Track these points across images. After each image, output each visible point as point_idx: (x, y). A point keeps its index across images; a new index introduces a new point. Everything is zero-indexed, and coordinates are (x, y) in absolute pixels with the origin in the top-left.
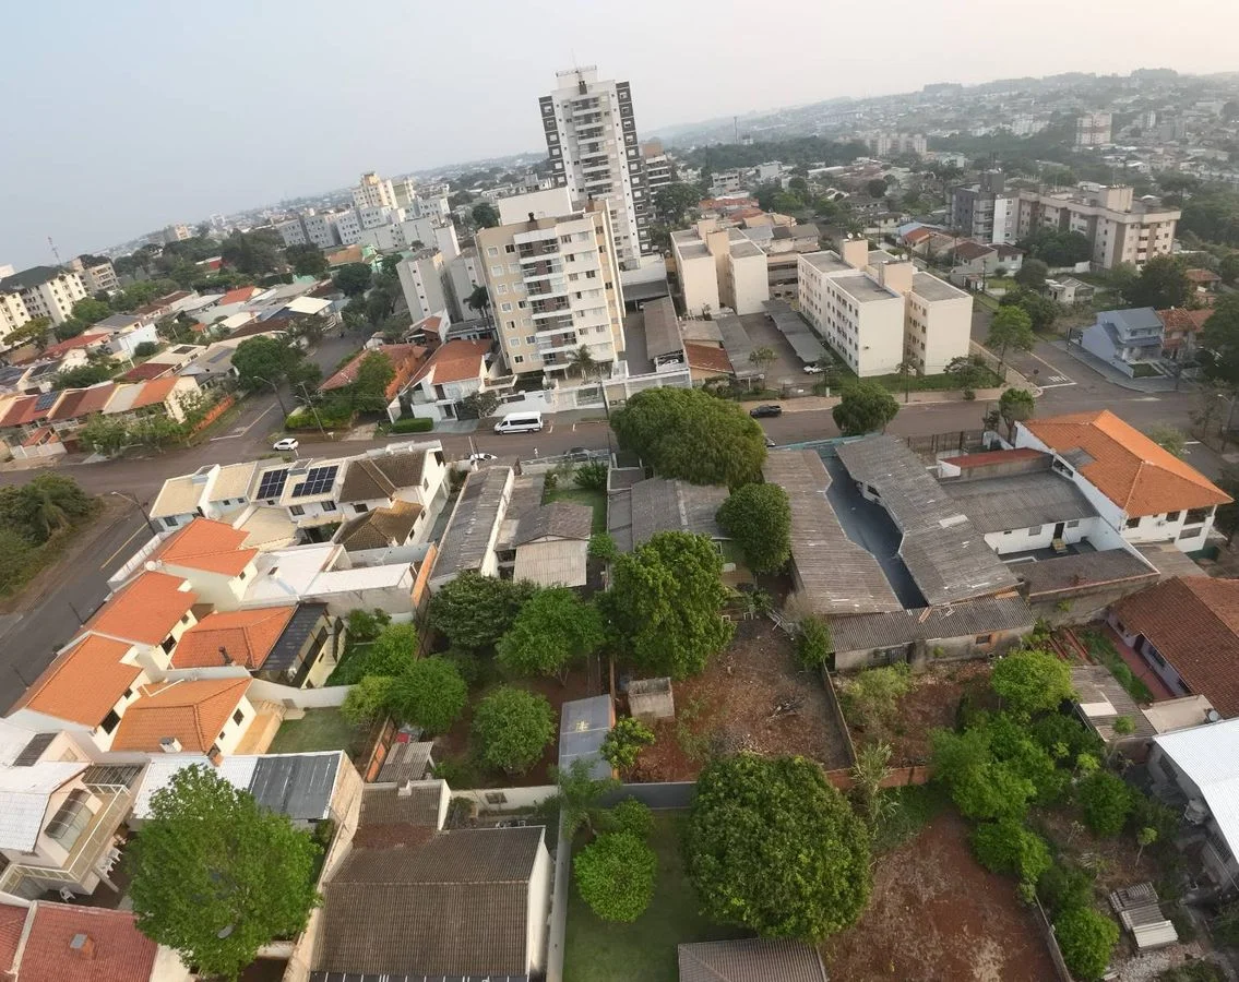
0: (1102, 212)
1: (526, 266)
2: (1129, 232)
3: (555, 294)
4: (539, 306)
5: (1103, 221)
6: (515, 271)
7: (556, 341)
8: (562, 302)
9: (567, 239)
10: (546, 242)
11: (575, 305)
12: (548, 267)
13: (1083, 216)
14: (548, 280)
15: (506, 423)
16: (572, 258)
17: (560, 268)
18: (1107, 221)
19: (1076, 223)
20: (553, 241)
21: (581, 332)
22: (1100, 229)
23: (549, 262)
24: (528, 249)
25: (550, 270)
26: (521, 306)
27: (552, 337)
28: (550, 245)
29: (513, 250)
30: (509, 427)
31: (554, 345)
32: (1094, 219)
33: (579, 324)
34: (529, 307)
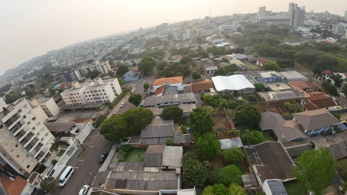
0: (96, 65)
1: (11, 130)
2: (104, 66)
3: (28, 133)
4: (24, 141)
5: (97, 67)
6: (8, 134)
7: (37, 149)
8: (31, 134)
9: (20, 111)
10: (14, 116)
11: (35, 132)
12: (19, 125)
13: (92, 68)
14: (22, 130)
15: (64, 180)
16: (25, 117)
17: (24, 122)
18: (98, 66)
19: (92, 70)
20: (16, 114)
21: (42, 140)
22: (97, 68)
23: (19, 123)
24: (8, 123)
25: (21, 125)
26: (17, 147)
27: (35, 149)
28: (15, 117)
29: (3, 127)
30: (66, 180)
31: (37, 151)
32: (95, 67)
33: (40, 137)
34: (20, 145)
